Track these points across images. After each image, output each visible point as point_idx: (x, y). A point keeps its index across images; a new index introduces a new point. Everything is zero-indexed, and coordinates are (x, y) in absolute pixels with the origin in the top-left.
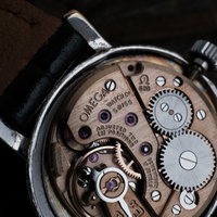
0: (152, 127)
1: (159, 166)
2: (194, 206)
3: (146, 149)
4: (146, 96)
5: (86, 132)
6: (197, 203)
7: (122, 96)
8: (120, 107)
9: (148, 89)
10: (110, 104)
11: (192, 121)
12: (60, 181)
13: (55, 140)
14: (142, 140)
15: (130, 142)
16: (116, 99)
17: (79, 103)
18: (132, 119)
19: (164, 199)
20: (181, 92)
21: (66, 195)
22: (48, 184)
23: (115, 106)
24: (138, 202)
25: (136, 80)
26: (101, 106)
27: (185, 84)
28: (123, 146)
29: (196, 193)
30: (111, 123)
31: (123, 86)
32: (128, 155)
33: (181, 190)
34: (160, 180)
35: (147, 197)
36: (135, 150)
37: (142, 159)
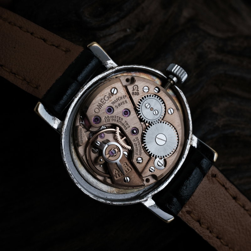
0: (140, 119)
1: (143, 142)
2: (163, 167)
3: (135, 131)
4: (136, 99)
5: (98, 119)
6: (165, 166)
7: (121, 98)
8: (119, 105)
9: (137, 94)
10: (113, 103)
11: (165, 114)
12: (81, 150)
13: (78, 124)
14: (132, 126)
15: (125, 127)
16: (118, 99)
17: (94, 101)
18: (127, 112)
19: (145, 162)
20: (158, 96)
21: (84, 158)
22: (73, 150)
23: (117, 104)
24: (128, 163)
25: (130, 88)
26: (108, 104)
27: (161, 92)
28: (121, 129)
29: (165, 160)
30: (113, 115)
31: (122, 92)
32: (123, 134)
33: (156, 158)
34: (143, 151)
35: (134, 161)
36: (128, 132)
37: (132, 138)
